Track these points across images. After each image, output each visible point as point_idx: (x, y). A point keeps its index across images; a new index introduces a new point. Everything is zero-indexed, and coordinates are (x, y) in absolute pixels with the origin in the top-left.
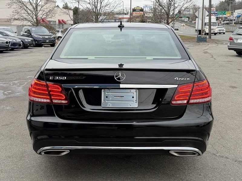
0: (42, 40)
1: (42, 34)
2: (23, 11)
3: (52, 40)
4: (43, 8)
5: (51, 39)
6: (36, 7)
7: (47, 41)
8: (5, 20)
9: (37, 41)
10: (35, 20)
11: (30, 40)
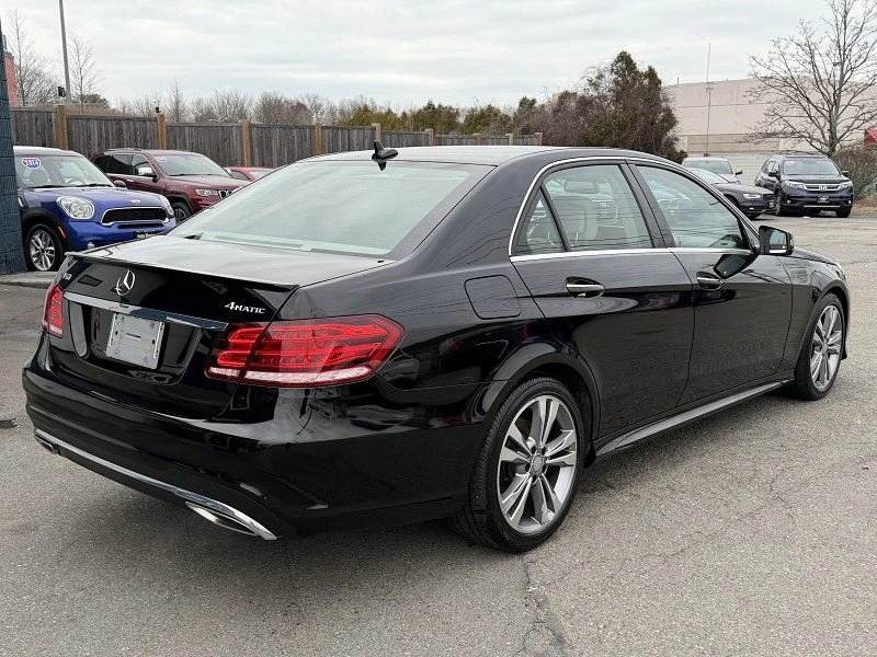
0: (806, 194)
1: (812, 178)
2: (797, 111)
3: (841, 197)
4: (859, 97)
5: (838, 195)
6: (837, 95)
7: (823, 200)
8: (740, 138)
9: (789, 198)
10: (827, 135)
11: (759, 197)
